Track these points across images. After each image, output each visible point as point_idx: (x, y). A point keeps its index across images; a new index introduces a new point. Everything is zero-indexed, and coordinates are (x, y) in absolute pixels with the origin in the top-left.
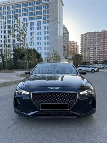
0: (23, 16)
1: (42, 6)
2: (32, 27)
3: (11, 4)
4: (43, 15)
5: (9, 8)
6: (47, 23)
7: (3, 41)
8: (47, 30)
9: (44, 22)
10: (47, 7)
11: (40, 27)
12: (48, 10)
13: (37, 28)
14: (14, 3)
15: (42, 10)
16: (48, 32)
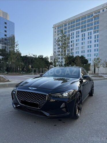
0: (76, 29)
1: (93, 18)
2: (84, 37)
3: (67, 22)
4: (93, 26)
5: (65, 25)
6: (98, 32)
7: (60, 51)
8: (97, 39)
9: (95, 32)
10: (98, 18)
11: (91, 37)
12: (99, 21)
13: (87, 38)
14: (70, 21)
15: (93, 21)
16: (98, 40)
